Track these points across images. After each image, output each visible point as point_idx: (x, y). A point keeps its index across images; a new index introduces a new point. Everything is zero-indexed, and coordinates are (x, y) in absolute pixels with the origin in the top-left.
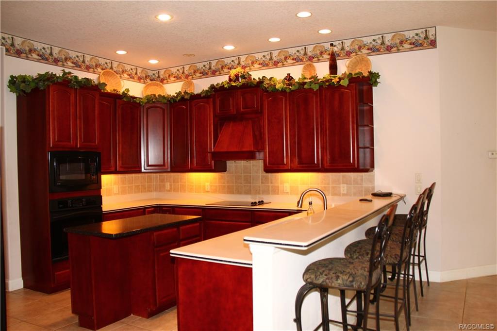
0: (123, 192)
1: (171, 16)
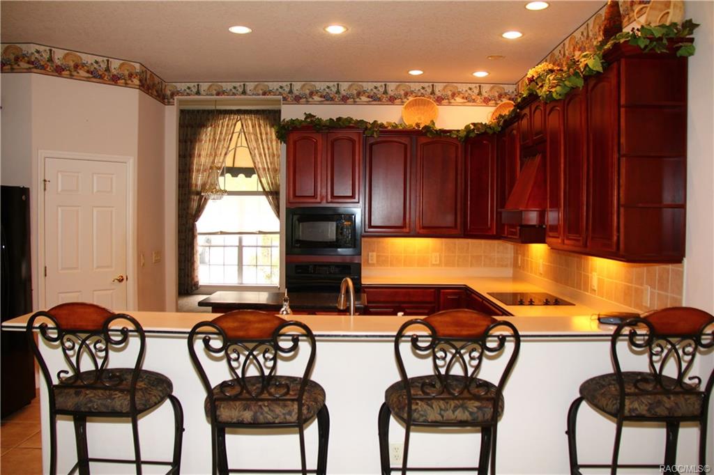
0: (449, 263)
1: (344, 27)
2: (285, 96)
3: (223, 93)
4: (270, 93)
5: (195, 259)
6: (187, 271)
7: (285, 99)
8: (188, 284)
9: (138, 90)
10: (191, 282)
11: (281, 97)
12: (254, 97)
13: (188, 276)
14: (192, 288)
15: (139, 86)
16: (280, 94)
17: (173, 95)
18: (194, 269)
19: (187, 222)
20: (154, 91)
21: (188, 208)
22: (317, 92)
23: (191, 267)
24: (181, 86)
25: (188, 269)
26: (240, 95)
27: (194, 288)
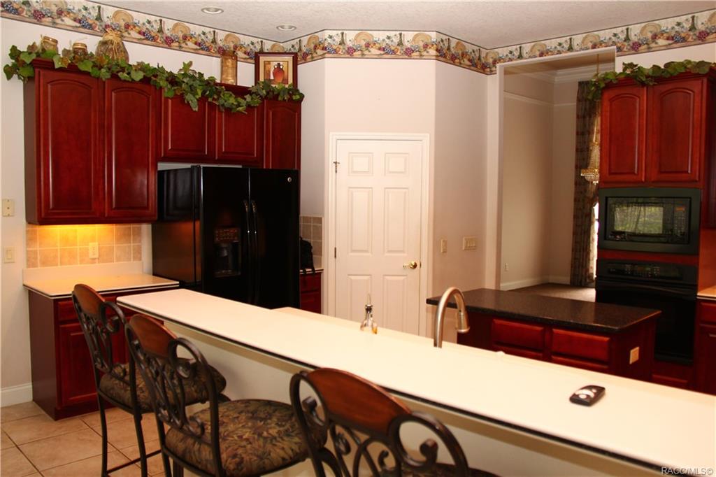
2: (619, 45)
3: (548, 52)
4: (601, 44)
5: (591, 248)
6: (581, 261)
7: (619, 49)
8: (582, 276)
9: (435, 61)
10: (586, 274)
11: (615, 47)
12: (582, 52)
13: (582, 266)
14: (586, 280)
15: (437, 56)
16: (614, 43)
17: (495, 62)
18: (589, 260)
19: (584, 208)
20: (465, 60)
21: (585, 191)
22: (662, 33)
23: (586, 256)
24: (503, 52)
25: (583, 259)
26: (566, 52)
27: (588, 281)
